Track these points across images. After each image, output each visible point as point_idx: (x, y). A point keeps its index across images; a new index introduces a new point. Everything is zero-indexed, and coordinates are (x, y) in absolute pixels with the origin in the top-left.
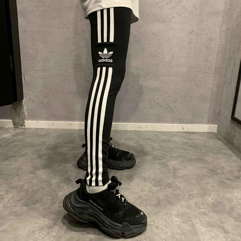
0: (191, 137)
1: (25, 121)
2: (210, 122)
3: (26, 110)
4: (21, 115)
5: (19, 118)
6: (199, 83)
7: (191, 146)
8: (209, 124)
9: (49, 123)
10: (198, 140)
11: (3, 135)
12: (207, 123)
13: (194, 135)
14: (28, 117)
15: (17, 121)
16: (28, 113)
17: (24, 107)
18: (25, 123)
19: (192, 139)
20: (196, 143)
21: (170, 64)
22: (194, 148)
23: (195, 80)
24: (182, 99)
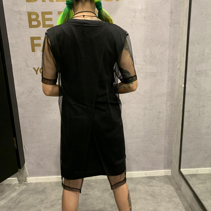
0: (151, 184)
1: (27, 178)
2: (165, 168)
3: (28, 170)
4: (24, 175)
5: (22, 176)
6: (154, 142)
7: (151, 195)
8: (165, 169)
9: (45, 178)
10: (156, 187)
11: (12, 194)
12: (164, 169)
13: (154, 181)
14: (29, 175)
15: (21, 179)
16: (29, 172)
17: (26, 168)
18: (27, 180)
19: (152, 186)
20: (154, 191)
21: (132, 131)
22: (153, 197)
23: (151, 140)
24: (143, 154)
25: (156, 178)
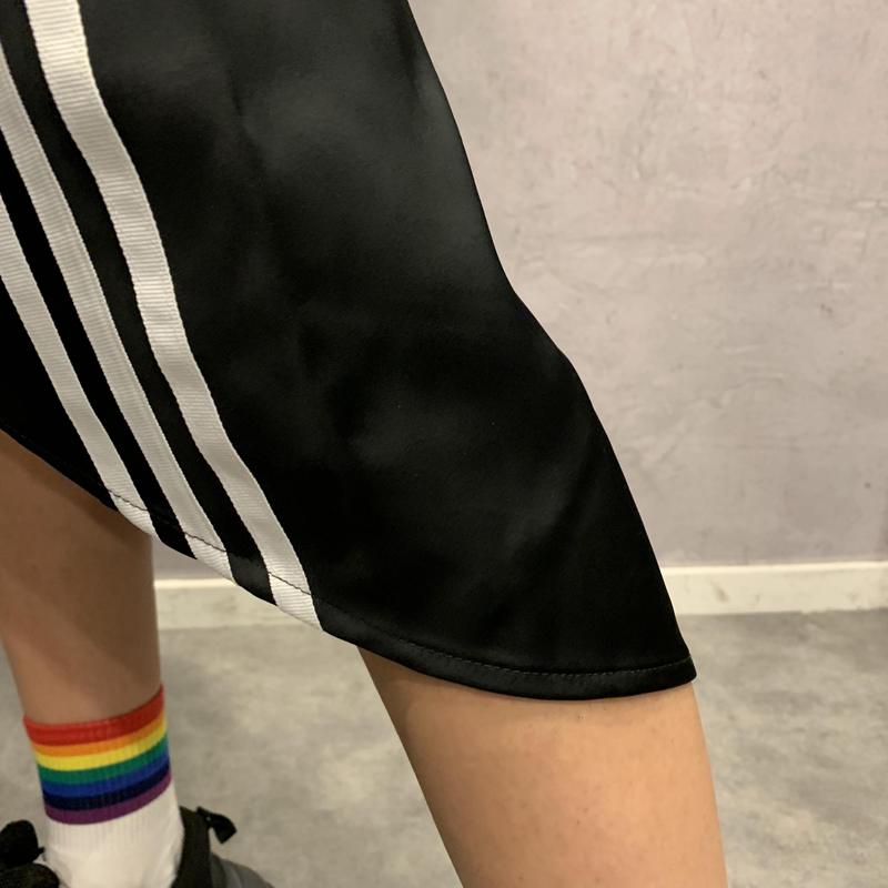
0: (781, 681)
6: (837, 286)
7: (806, 794)
10: (837, 709)
13: (802, 652)
19: (793, 700)
21: (635, 150)
22: (833, 815)
23: (811, 268)
24: (716, 404)
25: (811, 628)
